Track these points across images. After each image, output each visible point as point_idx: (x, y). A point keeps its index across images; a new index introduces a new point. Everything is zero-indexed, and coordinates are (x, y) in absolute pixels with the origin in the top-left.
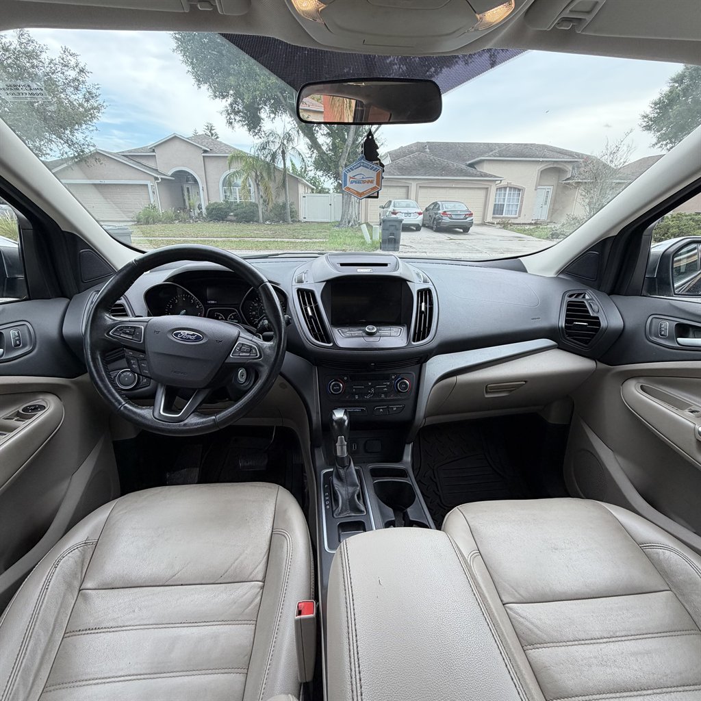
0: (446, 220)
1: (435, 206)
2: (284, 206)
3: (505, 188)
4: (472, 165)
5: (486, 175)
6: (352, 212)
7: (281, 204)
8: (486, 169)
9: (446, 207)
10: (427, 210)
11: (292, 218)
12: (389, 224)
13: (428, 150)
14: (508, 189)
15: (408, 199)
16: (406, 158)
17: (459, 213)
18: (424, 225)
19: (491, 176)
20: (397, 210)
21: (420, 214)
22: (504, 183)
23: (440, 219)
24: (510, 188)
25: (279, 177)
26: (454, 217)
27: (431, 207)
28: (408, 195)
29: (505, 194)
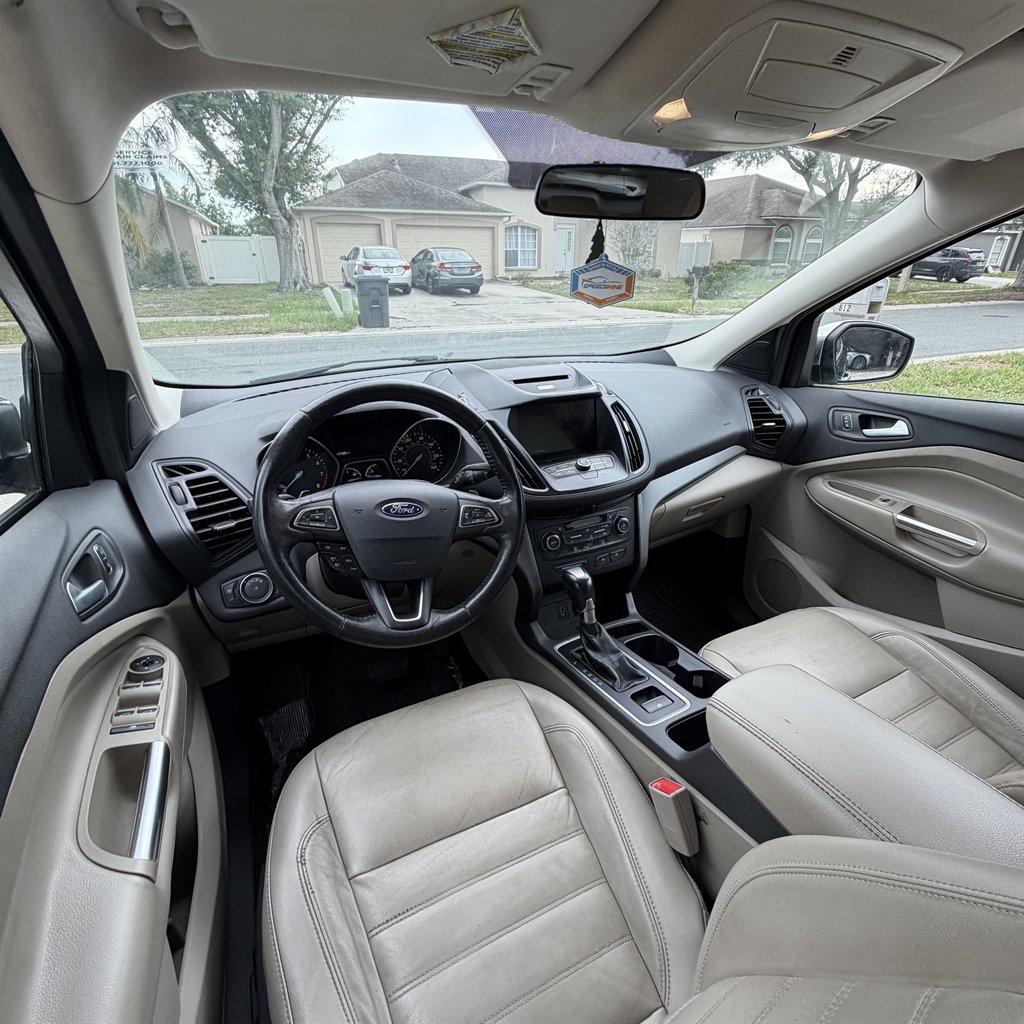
0: (446, 276)
1: (425, 256)
2: (170, 259)
3: (516, 227)
4: (466, 193)
5: (488, 209)
6: (298, 267)
7: (164, 255)
8: (487, 198)
9: (442, 257)
10: (414, 261)
11: (188, 278)
12: (367, 286)
13: (397, 167)
14: (519, 229)
15: (381, 244)
16: (368, 179)
17: (462, 265)
18: (414, 285)
19: (496, 210)
20: (371, 262)
21: (406, 268)
22: (514, 221)
23: (436, 275)
24: (523, 227)
25: (150, 207)
26: (456, 271)
27: (421, 257)
28: (381, 238)
29: (517, 236)
